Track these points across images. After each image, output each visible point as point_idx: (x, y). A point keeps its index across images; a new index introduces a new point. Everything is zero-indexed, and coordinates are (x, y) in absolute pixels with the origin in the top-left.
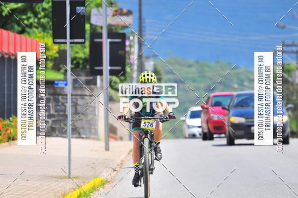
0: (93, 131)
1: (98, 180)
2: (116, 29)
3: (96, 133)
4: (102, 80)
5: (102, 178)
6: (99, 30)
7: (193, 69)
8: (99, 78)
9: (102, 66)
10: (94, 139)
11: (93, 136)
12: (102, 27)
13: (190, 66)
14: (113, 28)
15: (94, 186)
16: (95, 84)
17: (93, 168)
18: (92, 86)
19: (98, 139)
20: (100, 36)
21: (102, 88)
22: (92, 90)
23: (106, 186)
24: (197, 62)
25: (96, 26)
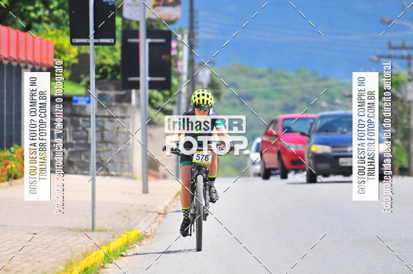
0: (126, 166)
1: (133, 234)
2: (158, 25)
3: (130, 169)
4: (138, 96)
5: (139, 231)
6: (134, 26)
7: (265, 81)
8: (134, 92)
9: (138, 75)
10: (127, 177)
11: (127, 174)
12: (138, 23)
13: (260, 76)
14: (154, 24)
15: (128, 242)
16: (129, 101)
17: (125, 217)
18: (125, 104)
19: (132, 177)
20: (136, 34)
21: (138, 106)
22: (124, 109)
23: (144, 242)
24: (270, 71)
25: (131, 21)
